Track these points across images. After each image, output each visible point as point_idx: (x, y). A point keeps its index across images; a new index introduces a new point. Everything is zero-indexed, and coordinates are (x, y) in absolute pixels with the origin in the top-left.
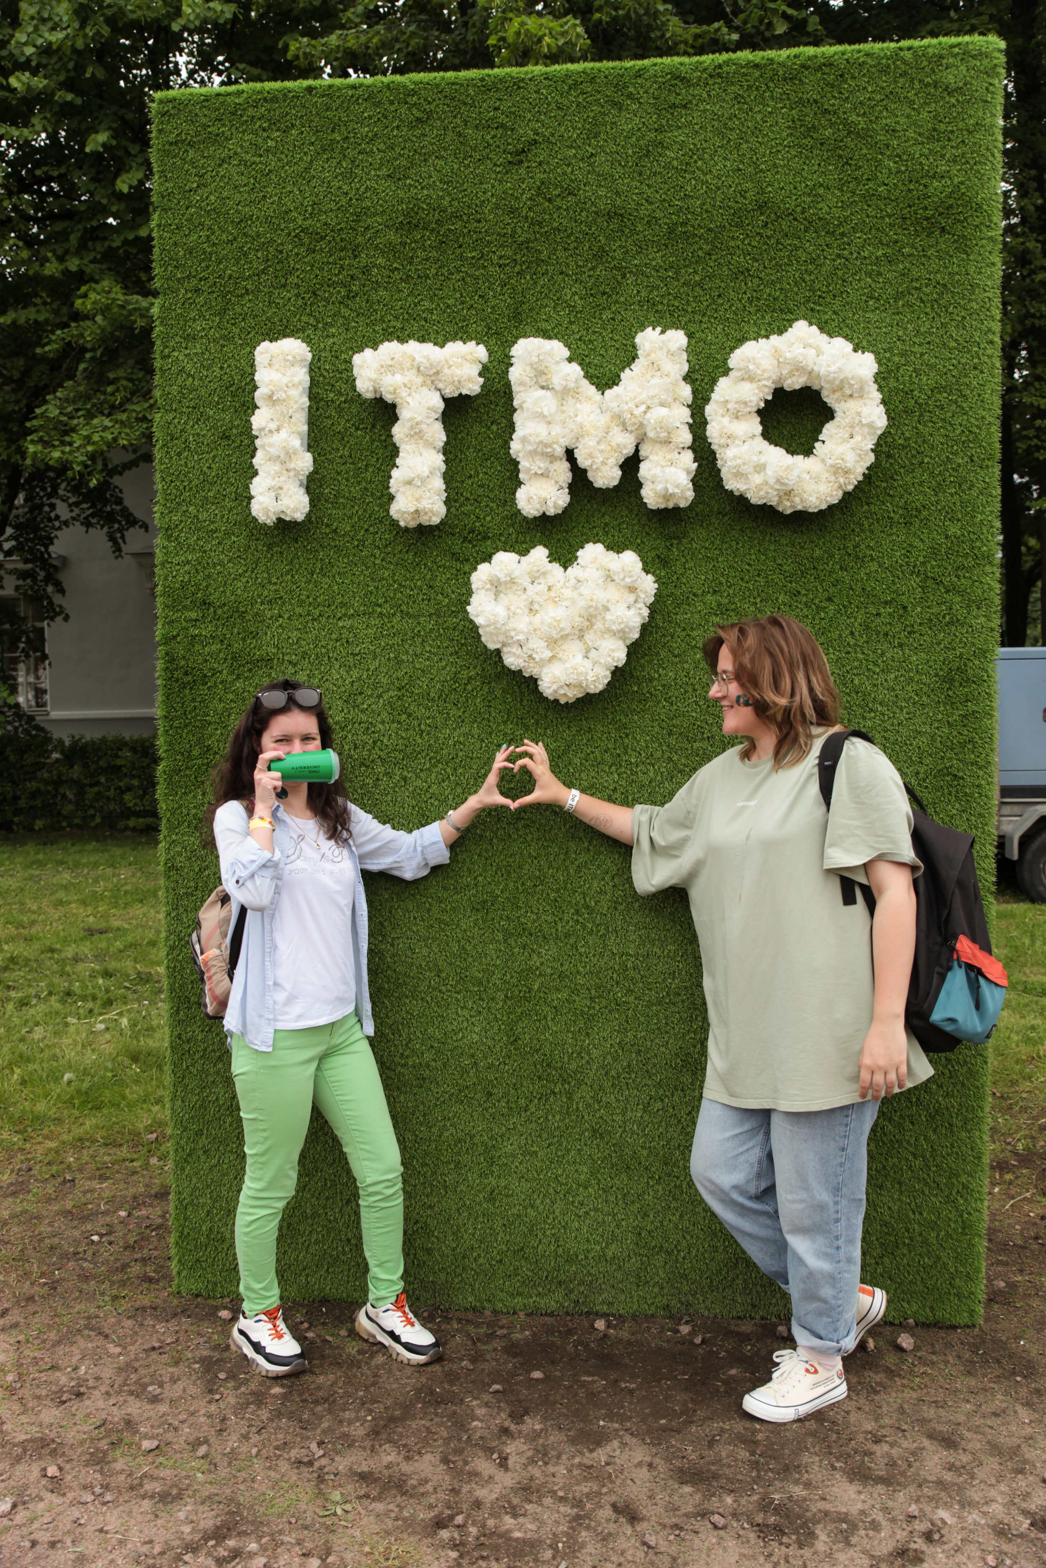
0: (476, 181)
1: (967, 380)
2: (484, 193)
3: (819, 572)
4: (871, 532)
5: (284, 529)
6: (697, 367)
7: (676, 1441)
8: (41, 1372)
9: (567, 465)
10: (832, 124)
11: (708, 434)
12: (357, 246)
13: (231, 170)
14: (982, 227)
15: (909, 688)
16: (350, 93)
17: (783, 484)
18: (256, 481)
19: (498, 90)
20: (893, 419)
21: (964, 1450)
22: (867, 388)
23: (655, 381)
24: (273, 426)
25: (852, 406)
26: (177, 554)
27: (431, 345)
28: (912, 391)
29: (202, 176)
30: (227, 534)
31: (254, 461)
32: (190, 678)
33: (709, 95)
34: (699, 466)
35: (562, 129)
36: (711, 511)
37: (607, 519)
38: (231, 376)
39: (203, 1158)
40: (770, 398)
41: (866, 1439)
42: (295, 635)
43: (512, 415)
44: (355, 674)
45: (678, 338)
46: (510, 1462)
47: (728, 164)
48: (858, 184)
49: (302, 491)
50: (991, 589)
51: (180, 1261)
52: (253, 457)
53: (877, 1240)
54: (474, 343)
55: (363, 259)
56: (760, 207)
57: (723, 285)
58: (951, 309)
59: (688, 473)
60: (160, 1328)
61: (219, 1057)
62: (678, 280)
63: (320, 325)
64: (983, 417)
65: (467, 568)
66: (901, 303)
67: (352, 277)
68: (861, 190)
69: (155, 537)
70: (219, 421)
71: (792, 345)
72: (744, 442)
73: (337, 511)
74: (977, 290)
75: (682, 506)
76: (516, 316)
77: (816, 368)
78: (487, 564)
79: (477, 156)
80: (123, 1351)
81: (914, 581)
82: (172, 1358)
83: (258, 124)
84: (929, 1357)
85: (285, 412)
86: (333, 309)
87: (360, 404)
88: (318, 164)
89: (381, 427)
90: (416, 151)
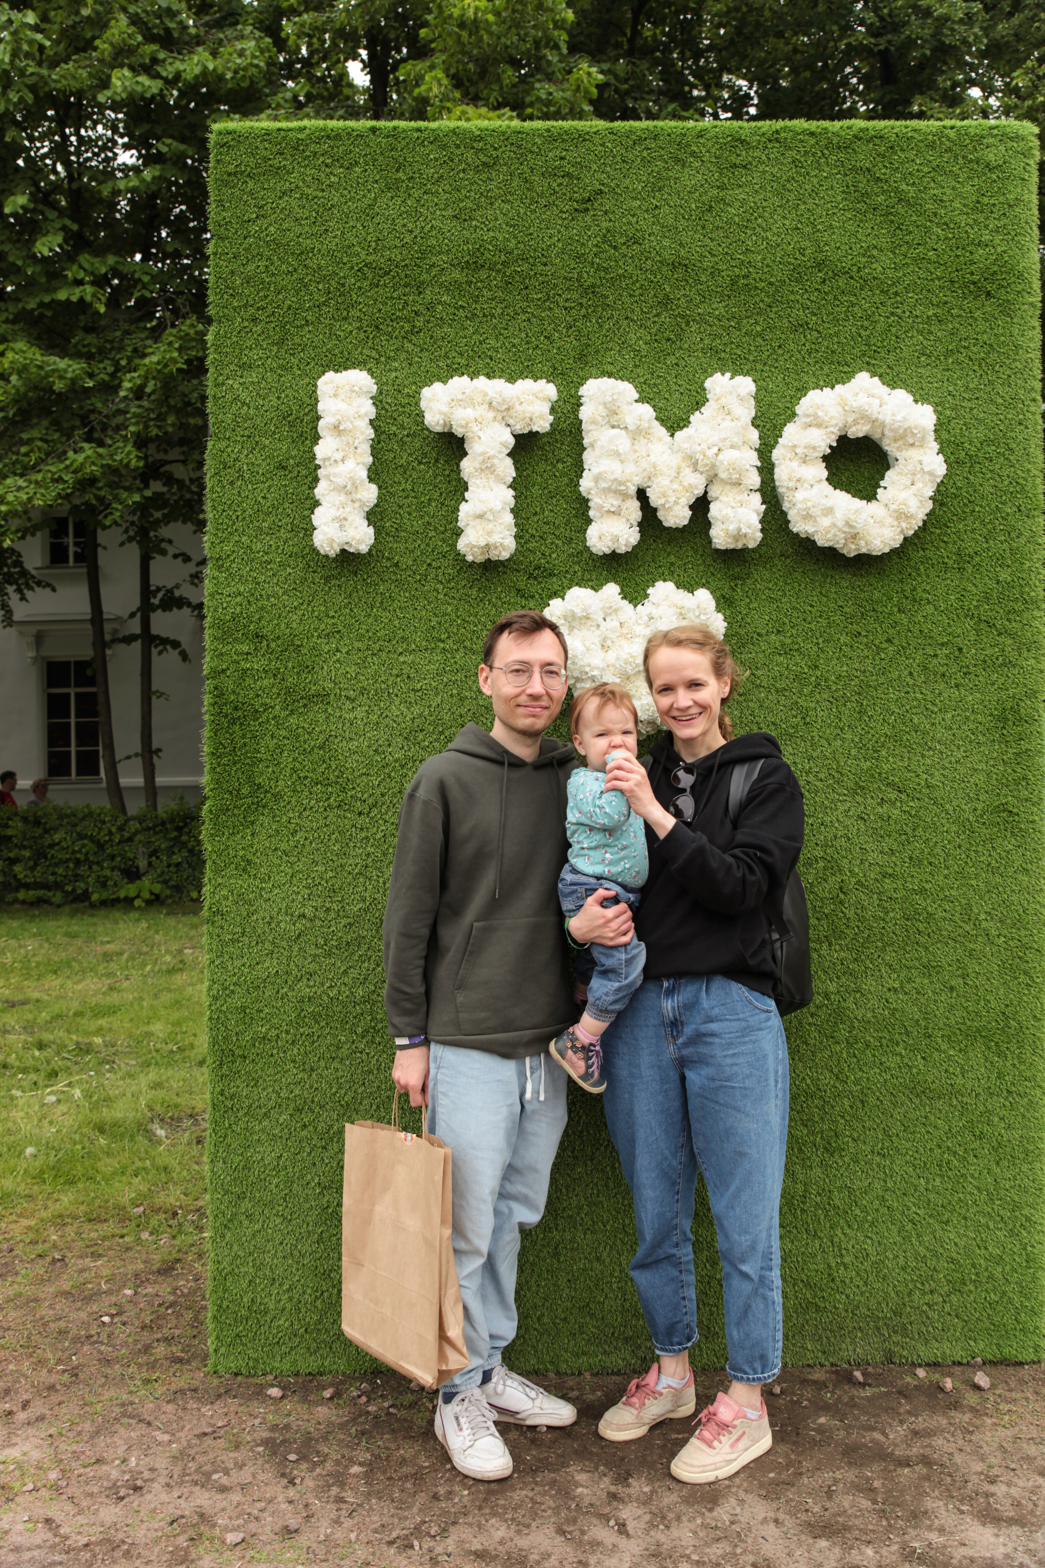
1: (1012, 434)
2: (550, 237)
3: (879, 614)
4: (928, 576)
5: (343, 561)
6: (762, 413)
7: (794, 1494)
8: (85, 1467)
9: (637, 504)
10: (884, 192)
11: (776, 477)
12: (423, 283)
13: (292, 201)
14: (1024, 294)
15: (966, 727)
16: (416, 135)
17: (851, 526)
18: (318, 511)
19: (563, 141)
20: (950, 468)
22: (929, 439)
23: (727, 424)
24: (338, 456)
25: (914, 454)
26: (228, 585)
27: (503, 381)
28: (962, 443)
30: (281, 565)
31: (316, 491)
32: (240, 713)
33: (768, 158)
34: (767, 508)
35: (628, 181)
36: (774, 553)
37: (672, 559)
38: (289, 406)
39: (246, 1222)
40: (835, 444)
42: (352, 670)
43: (581, 455)
44: (416, 710)
45: (746, 385)
46: (630, 1528)
47: (786, 222)
48: (909, 248)
49: (366, 523)
51: (217, 1338)
52: (312, 488)
53: (944, 1277)
54: (544, 381)
55: (428, 295)
56: (819, 264)
57: (783, 336)
58: (997, 368)
59: (758, 514)
60: (207, 1410)
61: (265, 1114)
62: (740, 330)
63: (383, 359)
64: (1028, 470)
66: (950, 360)
67: (416, 313)
68: (913, 253)
69: (205, 567)
70: (275, 450)
71: (857, 395)
72: (812, 486)
73: (399, 545)
74: (1021, 352)
75: (750, 547)
76: (582, 358)
77: (880, 417)
78: (560, 600)
79: (543, 202)
80: (173, 1439)
81: (969, 623)
82: (230, 1442)
83: (321, 160)
84: (1008, 1394)
85: (351, 442)
86: (396, 344)
87: (424, 438)
88: (382, 202)
89: (446, 461)
90: (481, 193)
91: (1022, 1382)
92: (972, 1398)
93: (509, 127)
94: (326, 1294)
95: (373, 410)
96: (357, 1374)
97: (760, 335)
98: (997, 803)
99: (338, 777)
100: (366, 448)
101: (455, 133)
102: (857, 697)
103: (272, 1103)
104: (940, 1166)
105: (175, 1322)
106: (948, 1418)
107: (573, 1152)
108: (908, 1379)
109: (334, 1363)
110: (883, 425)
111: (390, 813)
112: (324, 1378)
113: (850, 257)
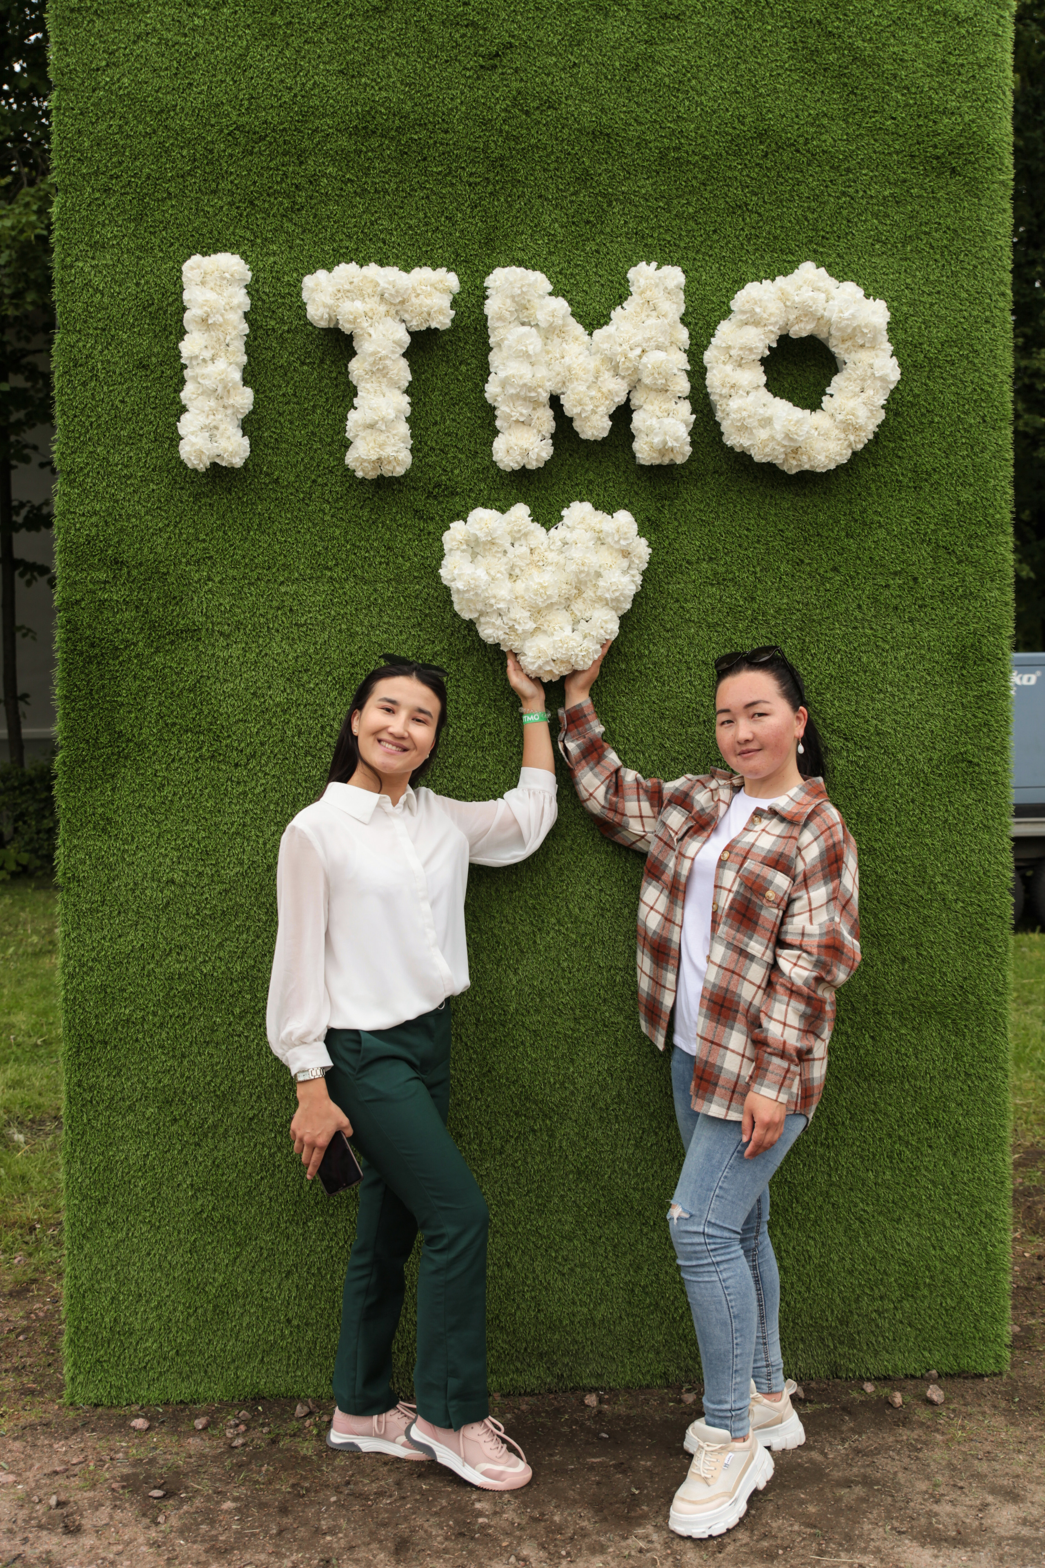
1: (978, 334)
2: (452, 99)
3: (824, 539)
4: (880, 496)
5: (214, 476)
6: (690, 309)
9: (550, 413)
10: (836, 49)
11: (707, 382)
12: (304, 151)
13: (149, 49)
14: (994, 170)
15: (921, 667)
17: (791, 439)
18: (185, 418)
20: (905, 373)
21: (1032, 1503)
22: (880, 339)
23: (652, 321)
24: (208, 354)
25: (864, 357)
26: (82, 503)
27: (396, 269)
28: (921, 344)
30: (144, 480)
31: (182, 394)
32: (97, 651)
33: (705, 8)
34: (697, 419)
35: (542, 33)
36: (706, 470)
37: (591, 476)
38: (150, 295)
39: (108, 1231)
40: (774, 345)
41: (924, 1500)
42: (226, 602)
43: (487, 355)
44: (300, 648)
45: (674, 276)
47: (725, 85)
48: (864, 116)
49: (240, 433)
50: (1005, 560)
51: (74, 1364)
52: (180, 390)
53: (896, 1281)
54: (445, 269)
55: (311, 166)
56: (760, 135)
57: (719, 219)
58: (961, 257)
59: (687, 426)
60: (60, 1447)
61: (130, 1107)
62: (670, 212)
63: (259, 241)
64: (995, 375)
65: (435, 527)
66: (909, 248)
67: (297, 187)
68: (868, 122)
69: (54, 481)
70: (134, 346)
71: (800, 288)
72: (748, 393)
73: (279, 458)
74: (989, 238)
75: (678, 462)
76: (488, 242)
77: (826, 314)
78: (461, 522)
79: (444, 56)
80: (19, 1479)
81: (925, 550)
82: (86, 1480)
84: (963, 1409)
85: (222, 338)
86: (273, 223)
87: (307, 335)
88: (256, 51)
89: (332, 362)
90: (372, 45)
91: (980, 1395)
92: (923, 1414)
94: (200, 1311)
95: (248, 301)
96: (236, 1401)
98: (955, 752)
99: (211, 723)
100: (239, 346)
103: (137, 1095)
104: (890, 1158)
105: (27, 1349)
106: (894, 1435)
107: (480, 1145)
108: (855, 1394)
109: (210, 1389)
110: (829, 323)
111: (271, 765)
112: (198, 1406)
113: (796, 127)
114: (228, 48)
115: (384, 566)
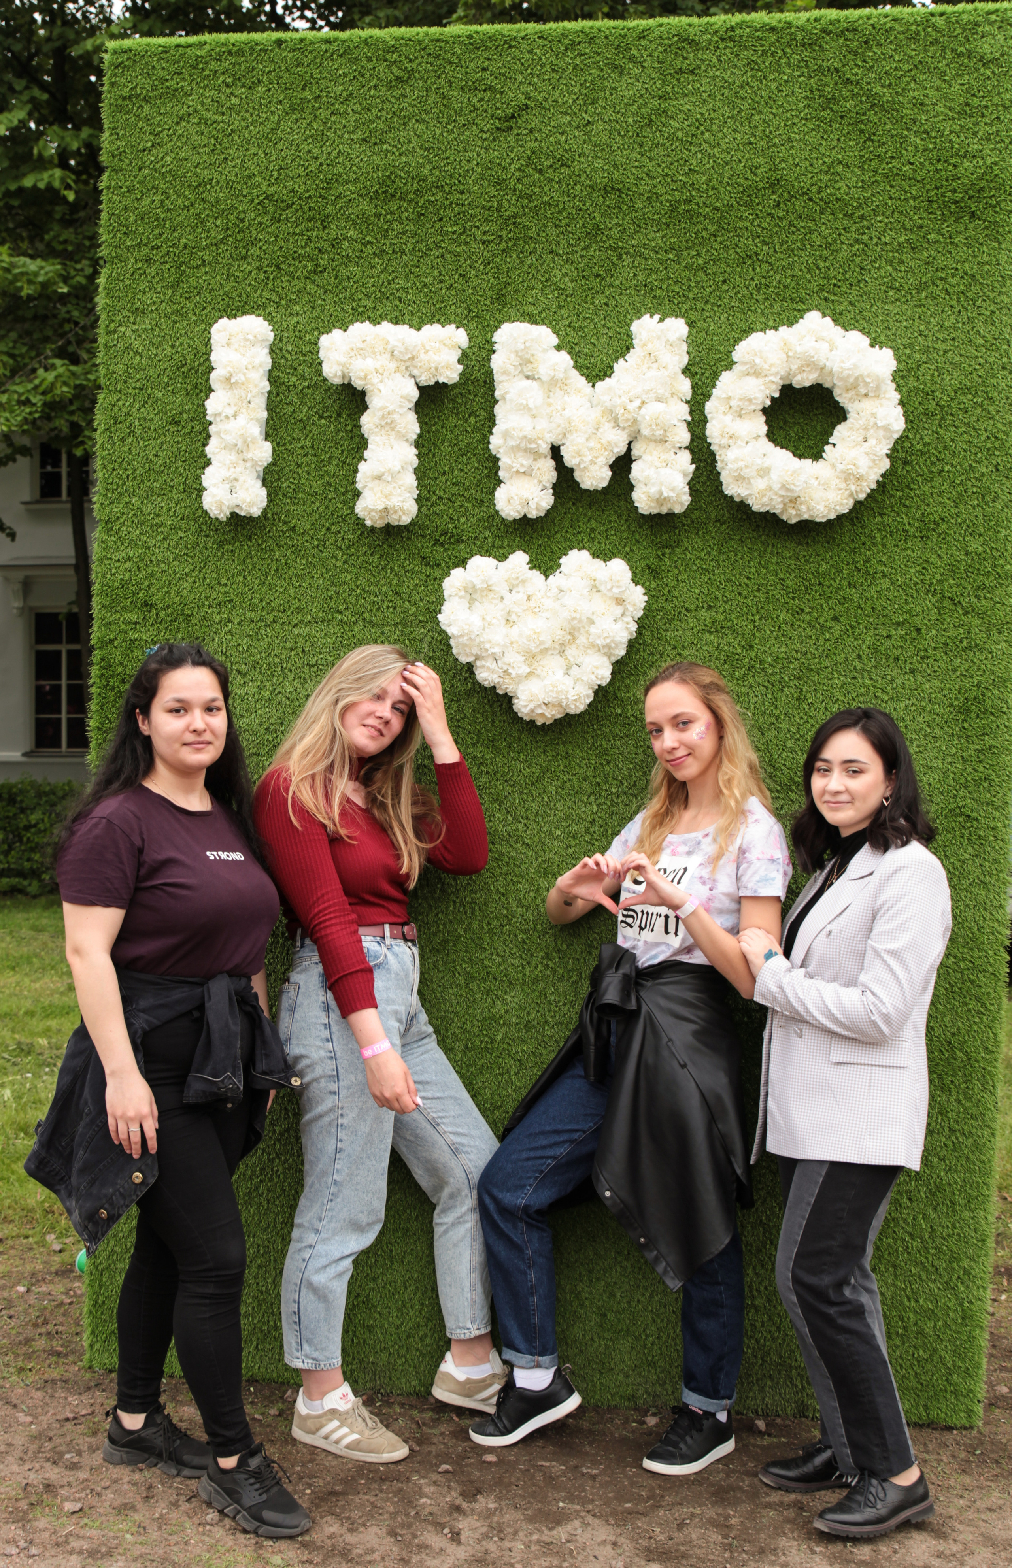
0: (460, 148)
1: (994, 381)
2: (468, 161)
3: (825, 589)
4: (884, 546)
5: (235, 524)
6: (697, 359)
7: (643, 1523)
9: (552, 463)
10: (854, 96)
11: (707, 433)
12: (327, 217)
13: (190, 128)
15: (920, 719)
16: (324, 47)
17: (788, 490)
18: (208, 470)
19: (487, 48)
20: (911, 422)
21: (955, 1540)
22: (883, 388)
23: (653, 373)
24: (230, 411)
25: (866, 406)
26: (117, 550)
27: (407, 327)
28: (933, 392)
29: (158, 134)
30: (173, 528)
31: (207, 449)
33: (720, 61)
34: (697, 469)
35: (557, 93)
36: (707, 518)
37: (593, 524)
38: (183, 355)
40: (777, 395)
43: (493, 407)
45: (677, 327)
46: (463, 1537)
47: (738, 136)
48: (881, 162)
49: (260, 483)
51: (93, 1333)
52: (205, 445)
54: (453, 326)
55: (333, 230)
56: (772, 185)
57: (728, 270)
58: (979, 303)
59: (685, 475)
60: (74, 1399)
62: (679, 263)
63: (283, 302)
65: (437, 573)
66: (924, 294)
67: (320, 250)
68: (884, 169)
69: (94, 530)
70: (168, 404)
71: (804, 338)
72: (747, 443)
73: (295, 507)
75: (678, 511)
76: (500, 299)
77: (828, 364)
78: (461, 569)
79: (462, 120)
81: (930, 601)
83: (221, 79)
85: (244, 396)
86: (298, 284)
87: (326, 390)
88: (285, 125)
89: (348, 416)
90: (394, 113)
91: (943, 1445)
93: (427, 34)
95: (270, 360)
97: (702, 268)
98: (953, 806)
100: (260, 403)
101: (367, 44)
102: (796, 682)
110: (831, 372)
113: (810, 175)
114: (261, 123)
115: (391, 610)
